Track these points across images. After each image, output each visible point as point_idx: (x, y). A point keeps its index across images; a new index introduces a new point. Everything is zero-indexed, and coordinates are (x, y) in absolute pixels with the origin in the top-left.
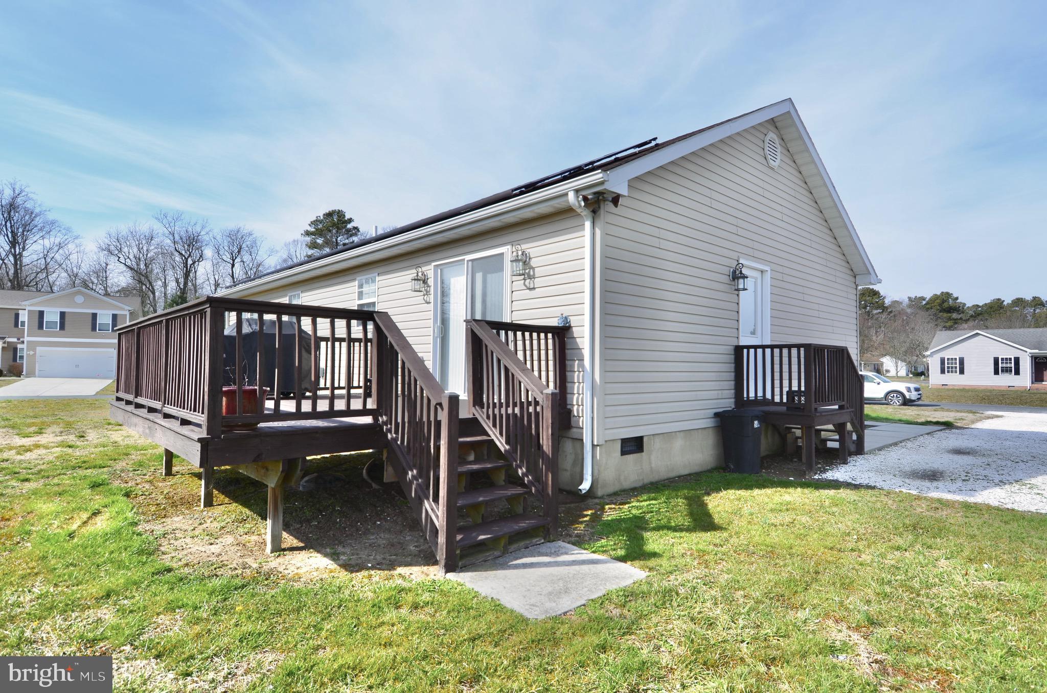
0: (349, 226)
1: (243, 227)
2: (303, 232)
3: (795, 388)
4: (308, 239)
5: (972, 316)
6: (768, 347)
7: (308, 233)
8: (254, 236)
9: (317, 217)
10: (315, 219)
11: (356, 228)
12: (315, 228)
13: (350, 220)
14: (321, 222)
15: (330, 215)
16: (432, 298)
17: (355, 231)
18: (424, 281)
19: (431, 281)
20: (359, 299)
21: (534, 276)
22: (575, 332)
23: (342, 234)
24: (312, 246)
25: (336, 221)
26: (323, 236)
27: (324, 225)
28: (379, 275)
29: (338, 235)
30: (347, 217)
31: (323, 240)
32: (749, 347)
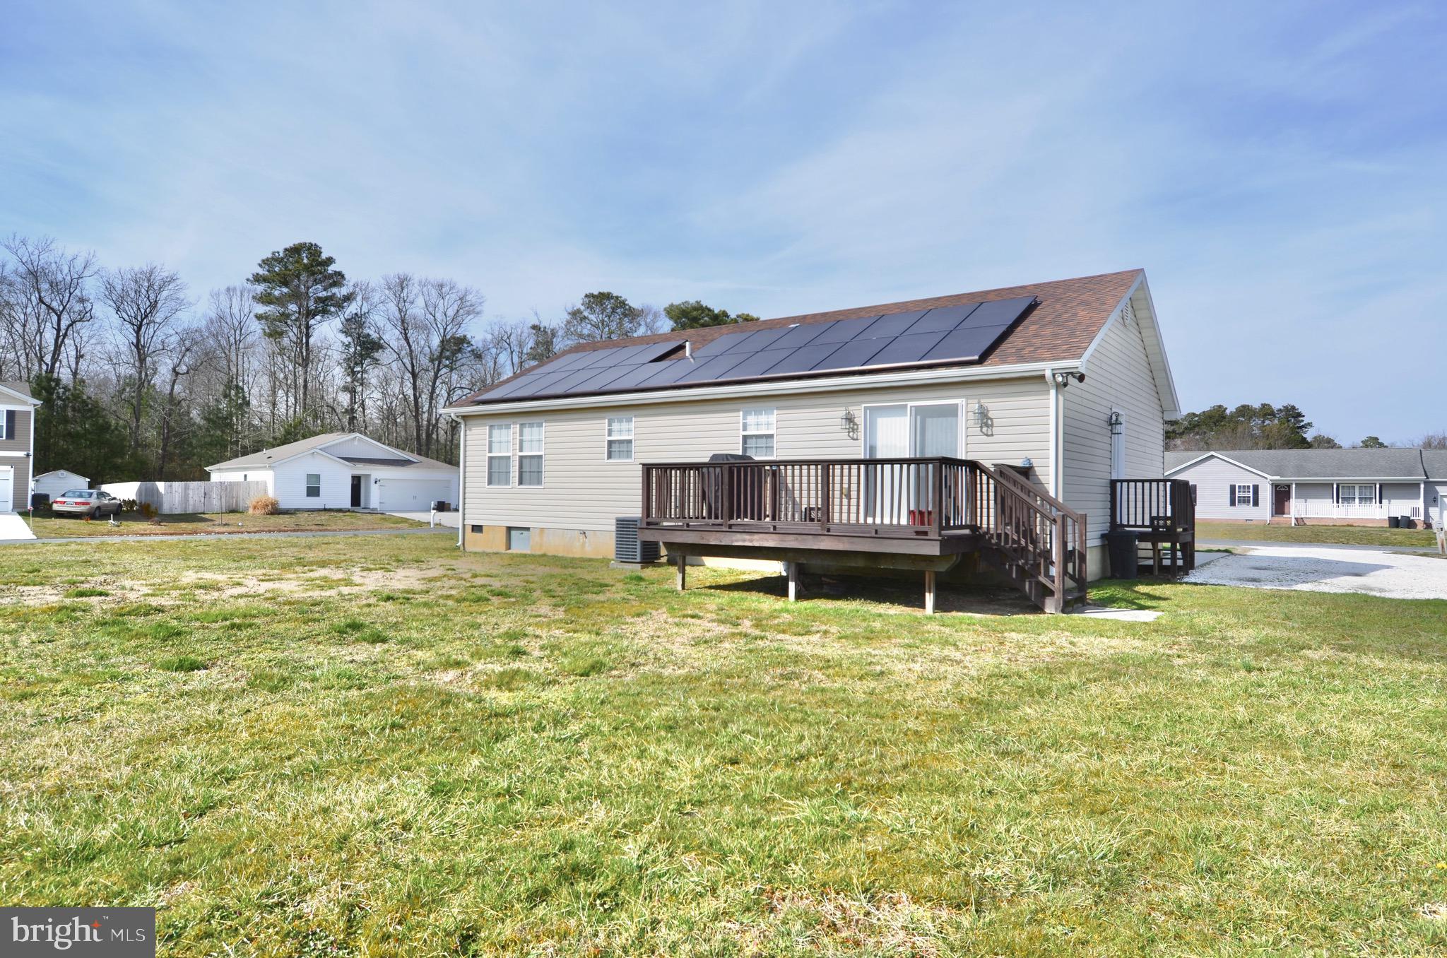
0: (331, 269)
1: (159, 267)
2: (251, 277)
3: (1154, 514)
4: (260, 288)
5: (1186, 428)
6: (1147, 481)
7: (258, 279)
8: (178, 282)
9: (273, 253)
10: (270, 256)
11: (340, 275)
12: (269, 271)
13: (330, 261)
14: (280, 261)
15: (295, 250)
16: (861, 435)
17: (338, 278)
18: (850, 419)
19: (860, 420)
20: (745, 429)
21: (992, 426)
22: (1038, 470)
23: (316, 282)
24: (266, 299)
25: (305, 261)
26: (286, 284)
27: (286, 268)
28: (777, 409)
29: (310, 283)
30: (324, 256)
31: (285, 290)
32: (1122, 481)
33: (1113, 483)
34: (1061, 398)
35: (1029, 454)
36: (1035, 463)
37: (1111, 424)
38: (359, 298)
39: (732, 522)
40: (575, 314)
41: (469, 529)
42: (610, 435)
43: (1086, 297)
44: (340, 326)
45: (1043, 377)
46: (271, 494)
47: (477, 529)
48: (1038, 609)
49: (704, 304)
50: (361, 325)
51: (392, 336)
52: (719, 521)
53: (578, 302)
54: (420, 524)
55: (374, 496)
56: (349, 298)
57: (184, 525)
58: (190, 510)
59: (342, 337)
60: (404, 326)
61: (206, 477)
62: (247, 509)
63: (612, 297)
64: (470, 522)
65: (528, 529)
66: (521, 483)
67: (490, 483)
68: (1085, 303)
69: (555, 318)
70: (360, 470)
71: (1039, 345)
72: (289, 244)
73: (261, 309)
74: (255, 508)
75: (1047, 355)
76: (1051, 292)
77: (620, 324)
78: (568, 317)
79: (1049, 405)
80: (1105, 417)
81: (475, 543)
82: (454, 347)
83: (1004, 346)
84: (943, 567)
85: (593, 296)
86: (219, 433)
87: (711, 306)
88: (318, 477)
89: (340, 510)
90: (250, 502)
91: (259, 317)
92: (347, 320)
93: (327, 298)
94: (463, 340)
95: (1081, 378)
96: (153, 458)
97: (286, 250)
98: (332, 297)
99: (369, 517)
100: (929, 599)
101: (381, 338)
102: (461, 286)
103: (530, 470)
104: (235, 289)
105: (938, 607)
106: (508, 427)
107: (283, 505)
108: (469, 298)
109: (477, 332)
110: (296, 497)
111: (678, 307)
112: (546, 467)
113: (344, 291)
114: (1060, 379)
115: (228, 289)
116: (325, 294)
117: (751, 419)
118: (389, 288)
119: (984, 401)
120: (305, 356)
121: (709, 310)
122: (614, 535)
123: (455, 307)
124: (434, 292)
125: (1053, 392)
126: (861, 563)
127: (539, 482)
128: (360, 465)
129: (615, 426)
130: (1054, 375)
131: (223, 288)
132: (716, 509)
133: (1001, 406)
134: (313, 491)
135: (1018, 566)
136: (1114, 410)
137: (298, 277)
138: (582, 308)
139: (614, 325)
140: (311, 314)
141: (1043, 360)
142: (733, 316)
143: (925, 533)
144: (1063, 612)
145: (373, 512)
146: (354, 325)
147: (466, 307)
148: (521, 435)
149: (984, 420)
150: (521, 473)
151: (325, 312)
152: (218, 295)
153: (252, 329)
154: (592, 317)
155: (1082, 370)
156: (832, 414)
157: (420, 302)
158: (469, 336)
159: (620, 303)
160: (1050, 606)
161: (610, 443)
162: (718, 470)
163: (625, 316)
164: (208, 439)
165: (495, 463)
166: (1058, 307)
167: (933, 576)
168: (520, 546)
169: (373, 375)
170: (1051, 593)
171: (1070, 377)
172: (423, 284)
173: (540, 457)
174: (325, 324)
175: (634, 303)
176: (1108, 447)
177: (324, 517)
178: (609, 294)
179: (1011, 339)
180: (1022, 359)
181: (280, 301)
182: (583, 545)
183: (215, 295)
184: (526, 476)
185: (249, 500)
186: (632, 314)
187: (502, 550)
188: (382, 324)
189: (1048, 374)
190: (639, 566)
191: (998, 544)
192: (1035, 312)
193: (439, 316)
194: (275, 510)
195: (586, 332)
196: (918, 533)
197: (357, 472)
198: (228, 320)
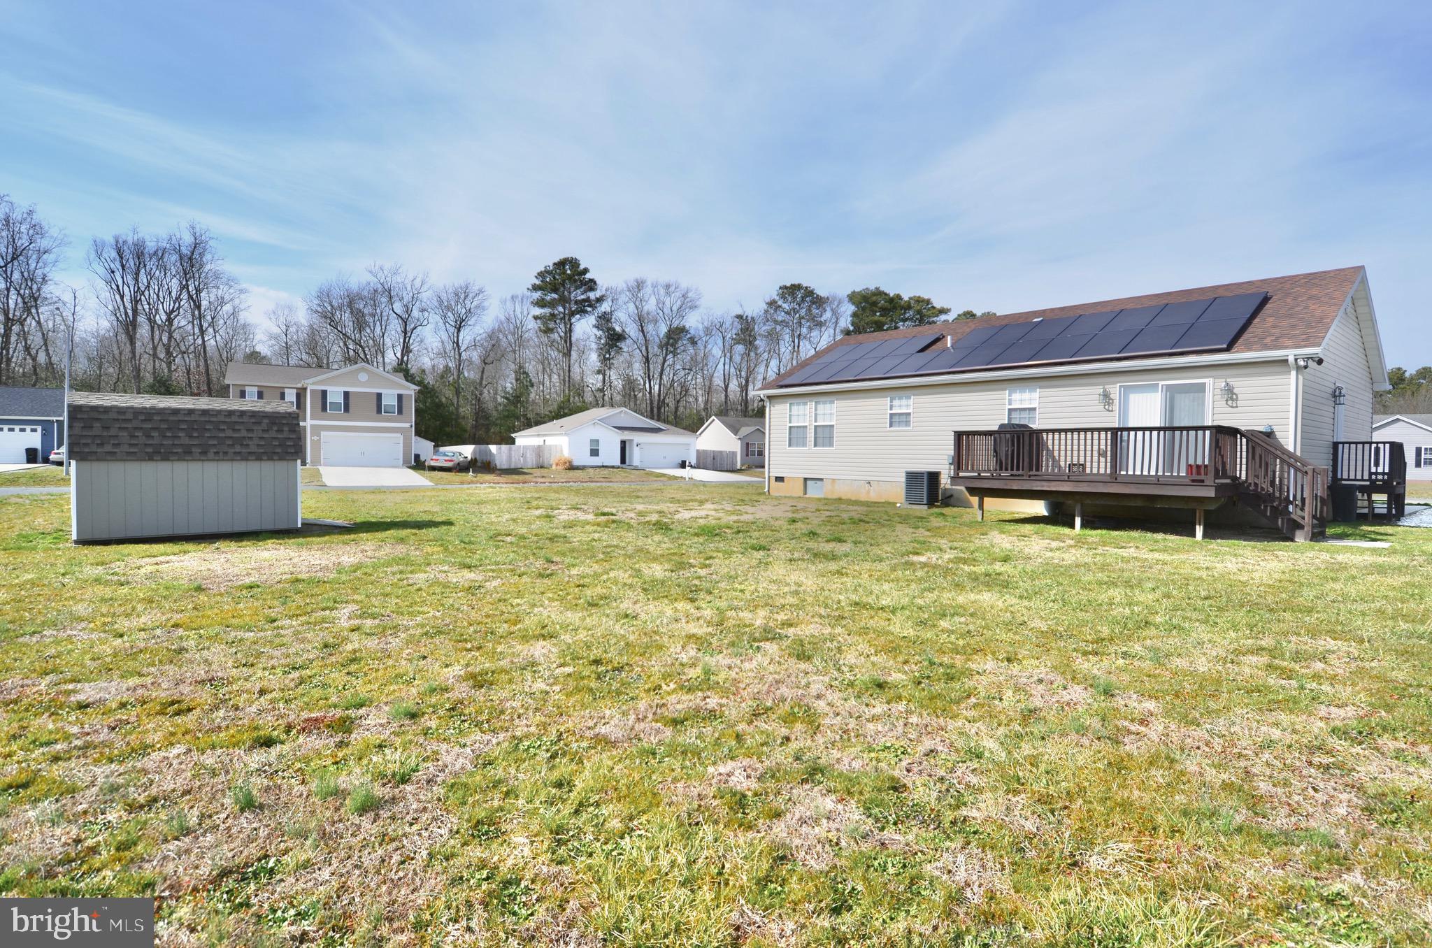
0: (588, 276)
2: (530, 287)
4: (537, 295)
7: (535, 288)
9: (545, 268)
10: (543, 269)
11: (592, 281)
12: (542, 281)
13: (586, 271)
14: (550, 273)
15: (561, 264)
16: (1116, 408)
17: (591, 285)
18: (1106, 396)
19: (1115, 396)
20: (1010, 404)
21: (1237, 400)
22: (1278, 435)
23: (577, 288)
24: (541, 303)
25: (569, 272)
26: (555, 290)
27: (554, 278)
28: (1040, 388)
29: (572, 289)
30: (582, 267)
31: (555, 296)
32: (1343, 443)
33: (1335, 445)
34: (1300, 377)
35: (1271, 422)
36: (1275, 429)
37: (1335, 396)
38: (609, 300)
39: (1031, 473)
40: (772, 303)
41: (773, 480)
42: (891, 409)
43: (1314, 292)
44: (594, 322)
45: (1287, 360)
46: (566, 454)
47: (780, 479)
48: (1291, 539)
49: (881, 289)
50: (609, 321)
51: (632, 330)
52: (1020, 472)
53: (773, 294)
54: (676, 478)
55: (636, 457)
56: (600, 300)
57: (516, 477)
58: (513, 467)
59: (595, 331)
60: (641, 320)
61: (513, 442)
62: (551, 466)
63: (802, 288)
64: (774, 474)
65: (822, 480)
66: (815, 446)
67: (790, 445)
68: (1313, 298)
69: (754, 308)
70: (627, 436)
71: (1279, 335)
72: (556, 260)
73: (538, 311)
74: (557, 465)
75: (1288, 343)
76: (1279, 287)
77: (809, 310)
78: (765, 307)
79: (1290, 383)
80: (1330, 391)
81: (778, 490)
82: (675, 336)
83: (1245, 336)
84: (1212, 507)
85: (786, 287)
86: (513, 408)
87: (887, 291)
88: (597, 441)
89: (613, 467)
90: (553, 461)
91: (536, 318)
92: (600, 317)
93: (584, 300)
94: (682, 330)
95: (1320, 362)
96: (469, 427)
97: (555, 264)
98: (588, 300)
99: (638, 472)
100: (1199, 530)
101: (624, 331)
102: (684, 285)
103: (824, 436)
104: (517, 297)
105: (1206, 535)
106: (805, 404)
107: (576, 463)
108: (690, 295)
109: (693, 322)
110: (584, 458)
111: (859, 293)
112: (836, 433)
113: (598, 294)
114: (1302, 363)
115: (512, 297)
116: (583, 297)
117: (1017, 396)
118: (629, 291)
119: (1232, 382)
120: (567, 346)
121: (886, 294)
122: (904, 485)
123: (679, 303)
124: (662, 292)
125: (1293, 373)
126: (1139, 503)
127: (831, 445)
128: (626, 432)
129: (896, 402)
130: (1296, 360)
131: (509, 297)
132: (1007, 464)
133: (1243, 384)
134: (595, 453)
135: (1272, 507)
136: (1337, 385)
137: (563, 285)
138: (777, 298)
139: (803, 312)
140: (573, 314)
141: (1286, 348)
142: (906, 298)
143: (1202, 481)
144: (1311, 540)
145: (636, 468)
146: (605, 319)
147: (688, 303)
148: (816, 410)
149: (1230, 395)
150: (815, 438)
151: (582, 312)
152: (505, 301)
153: (529, 327)
154: (786, 306)
155: (1321, 356)
156: (1090, 393)
157: (653, 301)
158: (687, 327)
159: (809, 293)
160: (1300, 538)
161: (891, 415)
162: (1008, 436)
163: (813, 303)
164: (506, 413)
165: (818, 429)
166: (1289, 301)
167: (1202, 514)
168: (814, 492)
169: (619, 361)
170: (1301, 527)
171: (1310, 362)
172: (654, 286)
173: (833, 426)
174: (583, 321)
175: (821, 292)
176: (1332, 416)
177: (606, 472)
178: (799, 285)
179: (1250, 329)
180: (1265, 347)
181: (552, 304)
182: (868, 492)
183: (504, 302)
184: (820, 440)
185: (553, 459)
186: (819, 302)
187: (802, 495)
188: (624, 320)
189: (1291, 359)
190: (926, 507)
191: (1255, 490)
192: (1268, 306)
193: (667, 310)
194: (572, 467)
195: (780, 319)
196: (1193, 481)
197: (624, 438)
198: (513, 321)
